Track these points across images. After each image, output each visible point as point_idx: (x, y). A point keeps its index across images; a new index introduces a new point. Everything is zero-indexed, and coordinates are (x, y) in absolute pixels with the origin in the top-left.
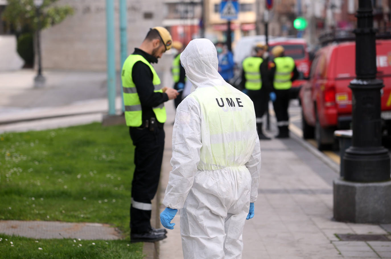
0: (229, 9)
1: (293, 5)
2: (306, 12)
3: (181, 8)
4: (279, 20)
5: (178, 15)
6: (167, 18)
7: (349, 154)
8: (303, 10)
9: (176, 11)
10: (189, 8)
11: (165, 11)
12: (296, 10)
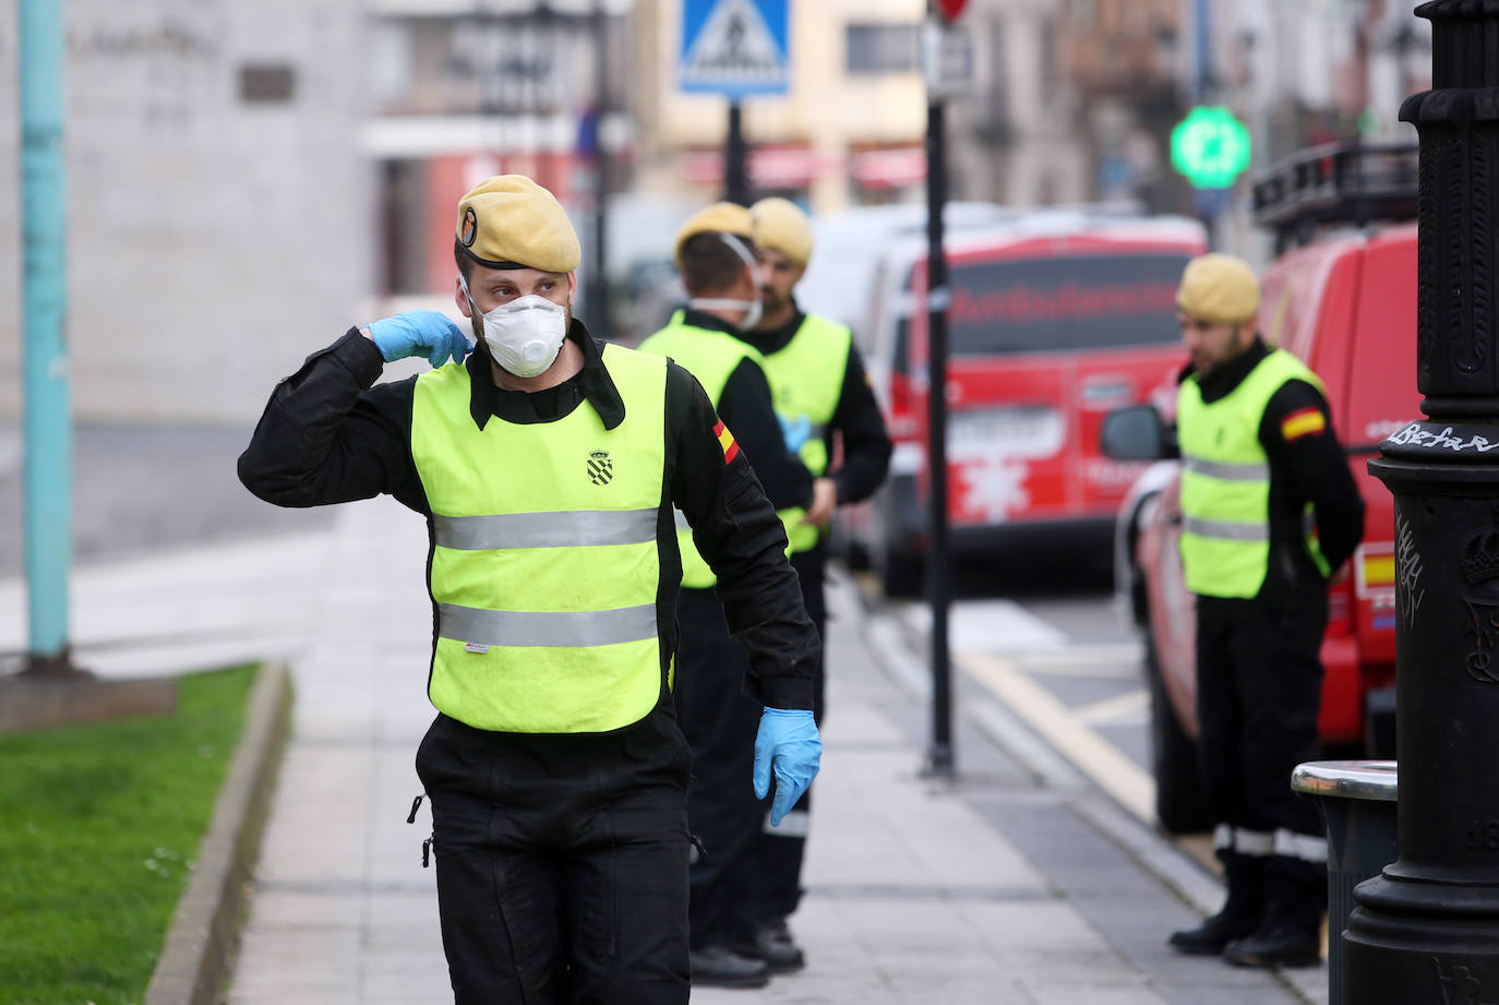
0: (736, 29)
1: (1166, 34)
2: (1246, 78)
3: (490, 47)
4: (1082, 125)
5: (472, 93)
6: (401, 110)
7: (1374, 906)
8: (1224, 63)
9: (461, 68)
10: (528, 45)
11: (389, 63)
12: (1181, 63)
